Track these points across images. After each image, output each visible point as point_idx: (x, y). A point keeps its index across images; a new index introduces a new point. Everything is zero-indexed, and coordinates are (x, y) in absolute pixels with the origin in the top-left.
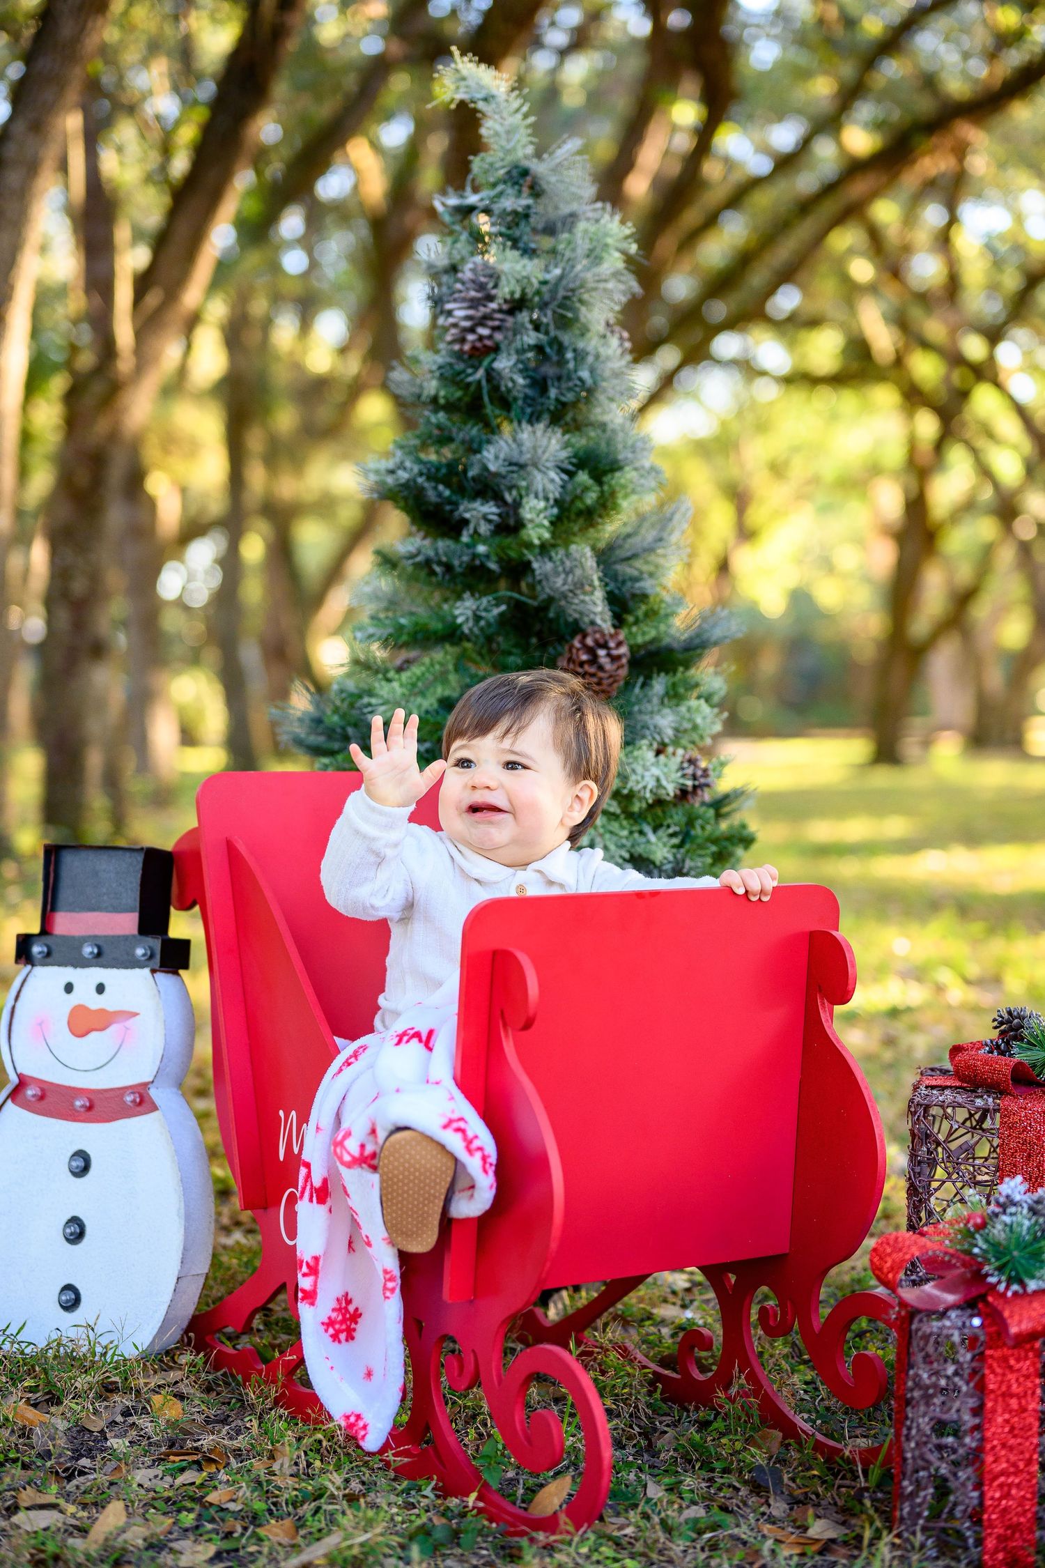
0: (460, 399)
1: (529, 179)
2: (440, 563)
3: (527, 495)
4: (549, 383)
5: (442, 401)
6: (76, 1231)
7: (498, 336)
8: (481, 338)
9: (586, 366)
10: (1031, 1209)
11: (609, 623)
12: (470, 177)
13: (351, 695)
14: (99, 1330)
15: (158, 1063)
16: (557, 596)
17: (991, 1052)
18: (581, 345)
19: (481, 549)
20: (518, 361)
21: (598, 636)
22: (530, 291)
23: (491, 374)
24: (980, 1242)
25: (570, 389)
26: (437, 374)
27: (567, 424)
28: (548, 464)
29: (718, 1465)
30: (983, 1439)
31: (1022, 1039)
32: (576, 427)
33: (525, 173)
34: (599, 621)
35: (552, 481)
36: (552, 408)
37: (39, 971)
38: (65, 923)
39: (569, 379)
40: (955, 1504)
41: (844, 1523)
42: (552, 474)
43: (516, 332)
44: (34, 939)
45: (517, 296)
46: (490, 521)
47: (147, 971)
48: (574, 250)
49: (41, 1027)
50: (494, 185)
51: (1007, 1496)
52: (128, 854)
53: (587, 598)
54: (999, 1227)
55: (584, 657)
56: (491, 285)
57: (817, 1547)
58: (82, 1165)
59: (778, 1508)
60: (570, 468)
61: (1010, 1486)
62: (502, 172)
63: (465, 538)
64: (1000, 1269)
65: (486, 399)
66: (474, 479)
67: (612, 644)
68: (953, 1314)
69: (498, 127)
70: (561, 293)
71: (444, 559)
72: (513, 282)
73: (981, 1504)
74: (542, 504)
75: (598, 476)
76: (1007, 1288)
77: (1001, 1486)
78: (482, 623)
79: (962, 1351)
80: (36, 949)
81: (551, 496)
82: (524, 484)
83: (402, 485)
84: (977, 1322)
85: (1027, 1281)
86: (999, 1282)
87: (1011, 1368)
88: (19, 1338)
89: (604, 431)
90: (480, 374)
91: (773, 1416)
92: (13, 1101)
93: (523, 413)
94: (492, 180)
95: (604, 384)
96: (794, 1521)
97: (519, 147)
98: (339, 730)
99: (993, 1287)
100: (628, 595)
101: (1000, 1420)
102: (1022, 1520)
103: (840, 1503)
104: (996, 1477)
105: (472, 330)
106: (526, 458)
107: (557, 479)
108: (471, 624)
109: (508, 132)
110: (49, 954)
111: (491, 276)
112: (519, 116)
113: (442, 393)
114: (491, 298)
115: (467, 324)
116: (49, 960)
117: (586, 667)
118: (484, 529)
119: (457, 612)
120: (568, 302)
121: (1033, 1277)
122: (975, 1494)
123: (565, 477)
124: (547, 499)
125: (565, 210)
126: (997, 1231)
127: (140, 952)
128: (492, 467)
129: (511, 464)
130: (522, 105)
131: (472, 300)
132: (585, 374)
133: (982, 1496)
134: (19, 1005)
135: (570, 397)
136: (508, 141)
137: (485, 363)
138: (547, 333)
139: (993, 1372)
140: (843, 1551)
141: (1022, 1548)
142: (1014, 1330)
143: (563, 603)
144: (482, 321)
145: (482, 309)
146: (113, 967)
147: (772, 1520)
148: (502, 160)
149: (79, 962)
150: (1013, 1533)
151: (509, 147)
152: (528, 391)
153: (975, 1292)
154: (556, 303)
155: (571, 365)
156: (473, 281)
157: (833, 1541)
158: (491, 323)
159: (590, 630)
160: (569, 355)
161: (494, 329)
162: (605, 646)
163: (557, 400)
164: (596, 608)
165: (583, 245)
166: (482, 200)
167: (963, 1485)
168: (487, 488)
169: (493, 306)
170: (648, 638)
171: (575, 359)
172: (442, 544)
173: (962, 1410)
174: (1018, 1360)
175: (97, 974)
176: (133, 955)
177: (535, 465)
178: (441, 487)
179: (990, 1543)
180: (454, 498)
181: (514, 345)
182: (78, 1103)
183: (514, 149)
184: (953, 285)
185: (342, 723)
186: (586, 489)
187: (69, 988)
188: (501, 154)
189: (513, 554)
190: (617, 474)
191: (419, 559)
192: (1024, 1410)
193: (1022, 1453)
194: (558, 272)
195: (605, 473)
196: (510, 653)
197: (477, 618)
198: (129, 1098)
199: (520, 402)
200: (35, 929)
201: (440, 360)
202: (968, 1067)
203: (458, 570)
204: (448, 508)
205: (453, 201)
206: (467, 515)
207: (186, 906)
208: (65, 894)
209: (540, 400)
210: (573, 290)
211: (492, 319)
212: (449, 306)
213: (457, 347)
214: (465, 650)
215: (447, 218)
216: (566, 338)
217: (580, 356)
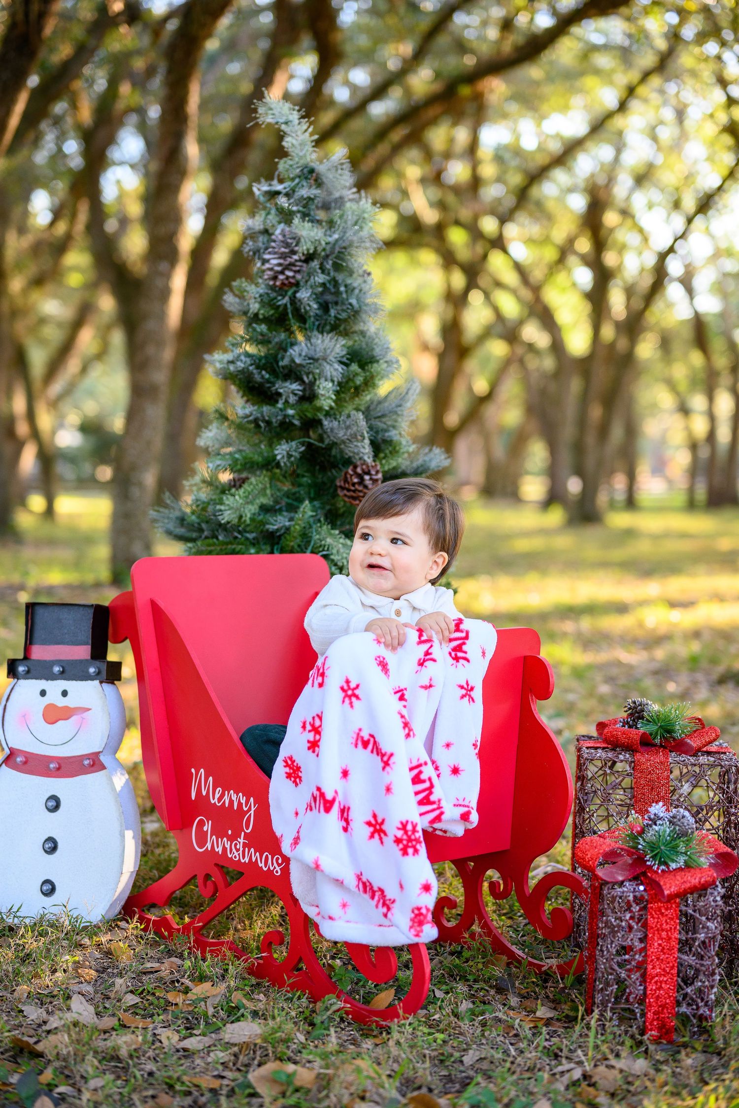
0: (272, 315)
1: (314, 175)
2: (264, 421)
3: (320, 379)
4: (330, 305)
5: (261, 317)
6: (51, 846)
7: (299, 277)
8: (288, 278)
9: (354, 296)
10: (670, 822)
11: (371, 459)
12: (277, 173)
13: (204, 502)
14: (69, 908)
15: (105, 740)
16: (338, 442)
17: (623, 726)
18: (349, 281)
19: (291, 412)
20: (313, 293)
21: (364, 467)
22: (319, 249)
23: (293, 300)
24: (641, 841)
25: (343, 310)
26: (259, 300)
27: (340, 332)
28: (333, 360)
29: (471, 978)
30: (646, 956)
31: (643, 718)
32: (346, 334)
33: (312, 171)
34: (366, 458)
35: (336, 370)
36: (332, 322)
37: (22, 682)
38: (39, 652)
39: (343, 303)
40: (630, 993)
41: (555, 1009)
42: (336, 366)
43: (309, 275)
44: (18, 663)
45: (311, 251)
46: (295, 395)
47: (97, 682)
48: (346, 222)
49: (24, 718)
50: (293, 179)
51: (660, 988)
52: (81, 609)
53: (359, 444)
54: (652, 832)
55: (356, 480)
56: (294, 244)
57: (543, 1022)
58: (54, 804)
59: (514, 1001)
60: (347, 361)
61: (661, 982)
62: (298, 170)
63: (280, 405)
64: (654, 857)
65: (290, 316)
66: (283, 367)
67: (373, 472)
68: (627, 884)
69: (294, 142)
70: (337, 249)
71: (267, 418)
72: (310, 243)
73: (645, 993)
74: (331, 385)
75: (362, 366)
76: (658, 868)
77: (656, 982)
78: (292, 459)
79: (634, 905)
80: (21, 669)
81: (336, 379)
82: (318, 371)
83: (239, 371)
84: (642, 888)
85: (670, 864)
86: (654, 864)
87: (662, 914)
88: (18, 914)
89: (364, 337)
90: (286, 300)
91: (499, 947)
92: (6, 765)
93: (314, 324)
94: (291, 176)
95: (365, 308)
96: (525, 1008)
97: (308, 154)
98: (196, 525)
99: (651, 867)
100: (380, 441)
101: (656, 944)
102: (668, 1001)
103: (551, 996)
104: (653, 978)
105: (282, 272)
106: (319, 355)
107: (340, 370)
108: (285, 460)
109: (300, 145)
110: (28, 672)
111: (294, 238)
112: (307, 134)
113: (262, 312)
114: (294, 252)
115: (279, 269)
116: (28, 676)
117: (357, 486)
118: (292, 399)
119: (276, 452)
120: (341, 255)
121: (673, 861)
122: (642, 988)
123: (345, 368)
124: (333, 381)
125: (337, 195)
126: (650, 835)
127: (92, 670)
128: (298, 361)
129: (310, 359)
130: (309, 127)
131: (283, 253)
132: (353, 301)
133: (645, 988)
134: (8, 704)
135: (344, 315)
136: (302, 150)
137: (290, 293)
138: (329, 274)
139: (653, 917)
140: (559, 1024)
141: (668, 1018)
142: (666, 892)
143: (342, 446)
144: (288, 267)
145: (289, 259)
146: (73, 680)
147: (511, 1008)
148: (297, 163)
149: (51, 677)
150: (663, 1010)
151: (301, 154)
152: (317, 312)
153: (638, 871)
154: (334, 256)
155: (344, 296)
156: (282, 242)
157: (552, 1018)
158: (294, 268)
159: (359, 463)
160: (342, 289)
161: (295, 272)
162: (368, 473)
163: (335, 317)
164: (365, 450)
165: (350, 218)
166: (285, 188)
167: (634, 982)
168: (292, 373)
169: (296, 257)
170: (391, 467)
171: (346, 292)
172: (266, 409)
173: (634, 939)
174: (666, 909)
175: (62, 684)
176: (88, 672)
177: (325, 359)
178: (264, 372)
179: (650, 1015)
180: (272, 380)
181: (309, 283)
182: (52, 766)
183: (305, 155)
184: (476, 183)
185: (197, 520)
186: (357, 374)
187: (43, 693)
188: (297, 159)
189: (309, 415)
190: (375, 365)
191: (251, 418)
192: (670, 938)
193: (668, 963)
194: (336, 236)
195: (366, 364)
196: (303, 476)
197: (289, 456)
198: (86, 762)
199: (312, 319)
200: (21, 656)
201: (262, 290)
202: (613, 736)
203: (275, 425)
204: (268, 385)
205: (265, 188)
206: (281, 391)
207: (118, 640)
208: (38, 633)
209: (325, 317)
210: (345, 248)
211: (295, 266)
212: (267, 257)
213: (271, 283)
214: (275, 474)
215: (262, 199)
216: (340, 277)
217: (350, 289)
